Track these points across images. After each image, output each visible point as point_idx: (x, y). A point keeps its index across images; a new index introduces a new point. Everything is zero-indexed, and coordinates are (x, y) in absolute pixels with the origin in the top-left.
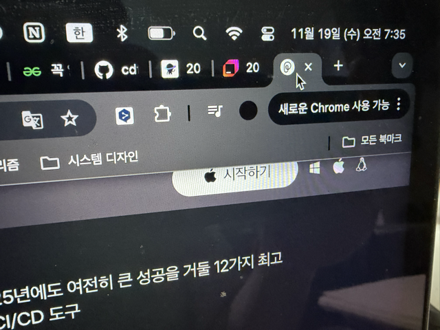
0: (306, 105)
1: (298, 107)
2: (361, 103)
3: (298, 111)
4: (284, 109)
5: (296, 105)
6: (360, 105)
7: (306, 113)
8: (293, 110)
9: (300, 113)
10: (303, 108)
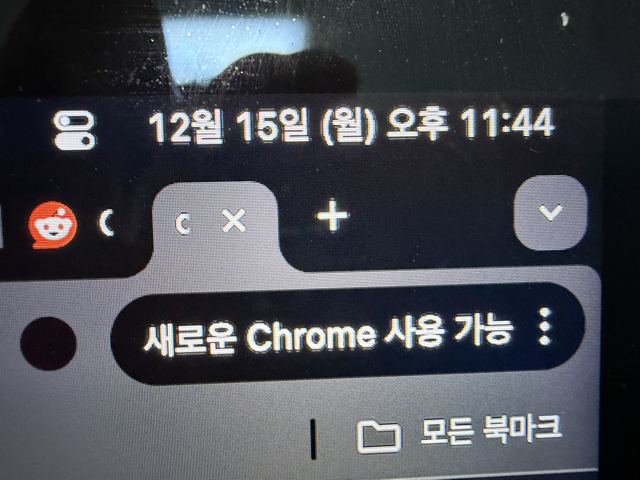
0: (230, 328)
1: (206, 334)
2: (415, 324)
3: (207, 345)
4: (162, 340)
5: (199, 329)
6: (410, 329)
7: (231, 351)
8: (190, 343)
9: (214, 351)
10: (221, 338)
